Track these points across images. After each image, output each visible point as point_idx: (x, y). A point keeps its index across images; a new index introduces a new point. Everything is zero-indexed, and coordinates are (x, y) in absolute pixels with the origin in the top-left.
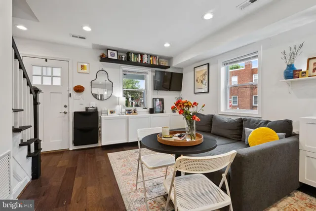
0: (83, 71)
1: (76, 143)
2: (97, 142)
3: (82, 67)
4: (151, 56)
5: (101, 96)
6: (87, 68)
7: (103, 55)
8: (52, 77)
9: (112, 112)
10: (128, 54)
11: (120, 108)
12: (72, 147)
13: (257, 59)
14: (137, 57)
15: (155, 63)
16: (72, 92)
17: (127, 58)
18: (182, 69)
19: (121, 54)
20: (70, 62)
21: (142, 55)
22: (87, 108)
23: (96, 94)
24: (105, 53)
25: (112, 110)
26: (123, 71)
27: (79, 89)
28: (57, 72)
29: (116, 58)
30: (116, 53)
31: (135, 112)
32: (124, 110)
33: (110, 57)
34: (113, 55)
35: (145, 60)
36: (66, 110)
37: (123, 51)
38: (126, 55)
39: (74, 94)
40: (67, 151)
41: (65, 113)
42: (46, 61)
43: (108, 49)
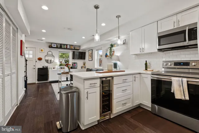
0: (41, 52)
1: (38, 80)
2: (47, 80)
3: (42, 50)
4: (71, 45)
5: (50, 60)
6: (44, 51)
7: (50, 46)
8: (29, 54)
9: (54, 68)
10: (61, 45)
11: (57, 67)
12: (37, 82)
13: (102, 50)
14: (65, 46)
15: (72, 48)
16: (37, 60)
17: (60, 46)
18: (85, 50)
19: (58, 45)
20: (36, 48)
21: (67, 45)
22: (43, 67)
23: (47, 60)
24: (51, 45)
25: (54, 67)
26: (59, 51)
27: (40, 59)
28: (31, 52)
29: (55, 47)
30: (55, 44)
31: (64, 68)
32: (59, 67)
33: (53, 46)
34: (54, 45)
35: (68, 47)
36: (35, 67)
37: (59, 44)
38: (60, 45)
39: (38, 61)
40: (35, 83)
41: (34, 68)
42: (27, 48)
43: (52, 43)
